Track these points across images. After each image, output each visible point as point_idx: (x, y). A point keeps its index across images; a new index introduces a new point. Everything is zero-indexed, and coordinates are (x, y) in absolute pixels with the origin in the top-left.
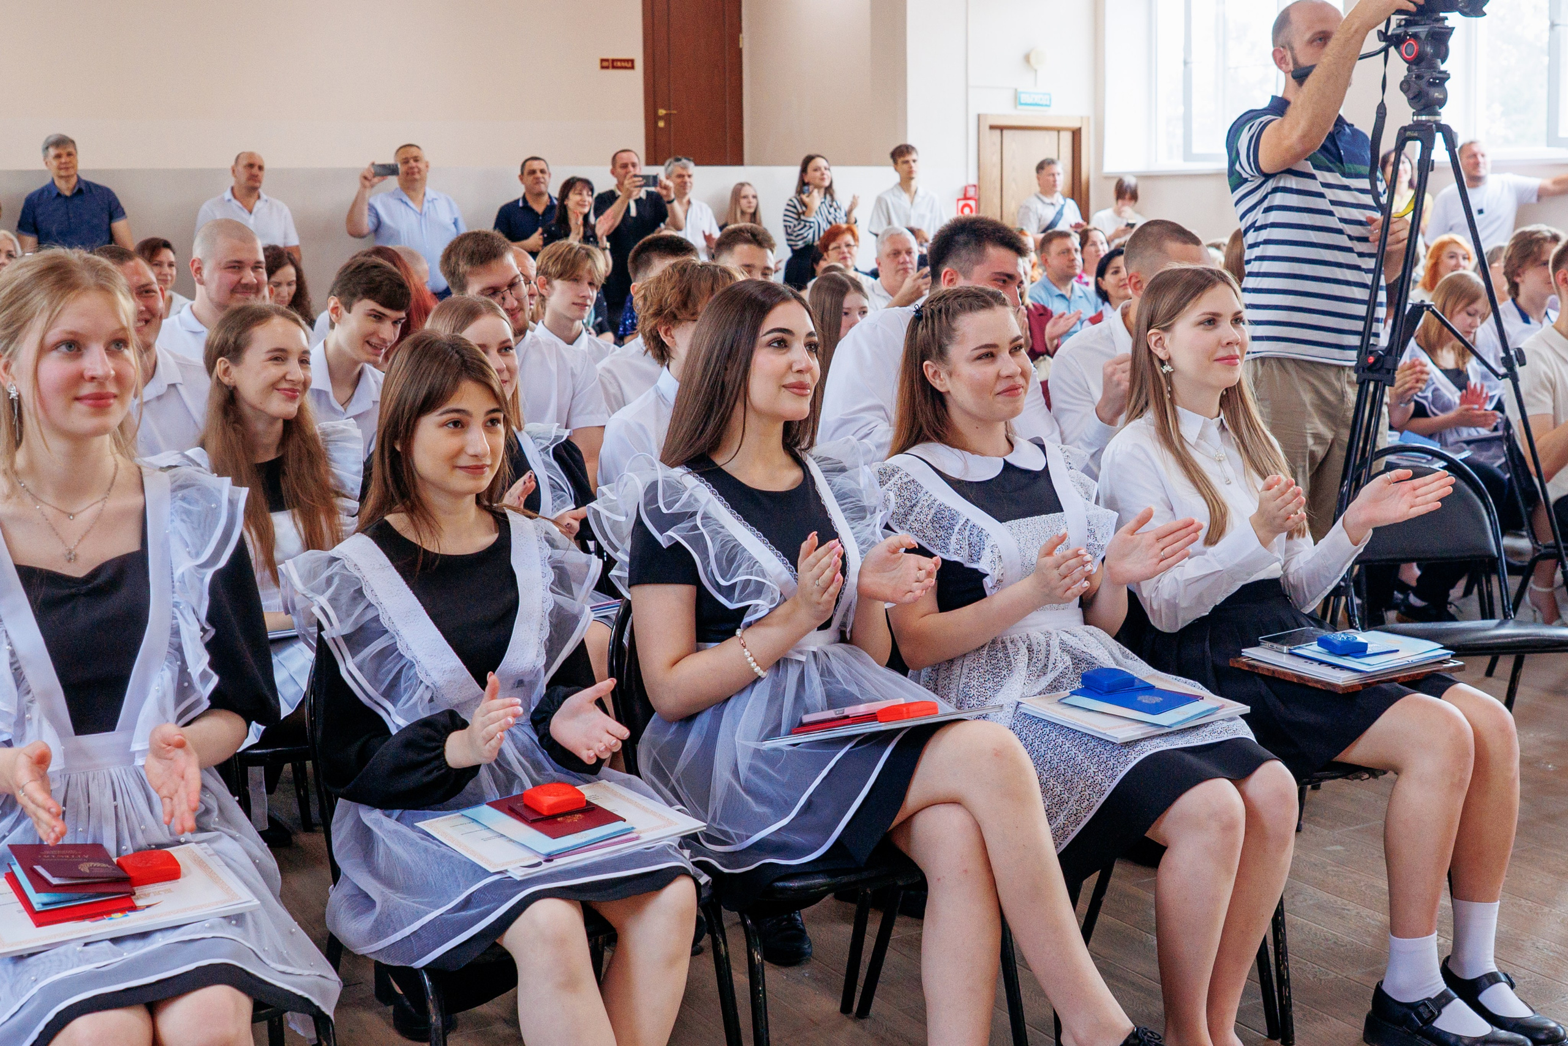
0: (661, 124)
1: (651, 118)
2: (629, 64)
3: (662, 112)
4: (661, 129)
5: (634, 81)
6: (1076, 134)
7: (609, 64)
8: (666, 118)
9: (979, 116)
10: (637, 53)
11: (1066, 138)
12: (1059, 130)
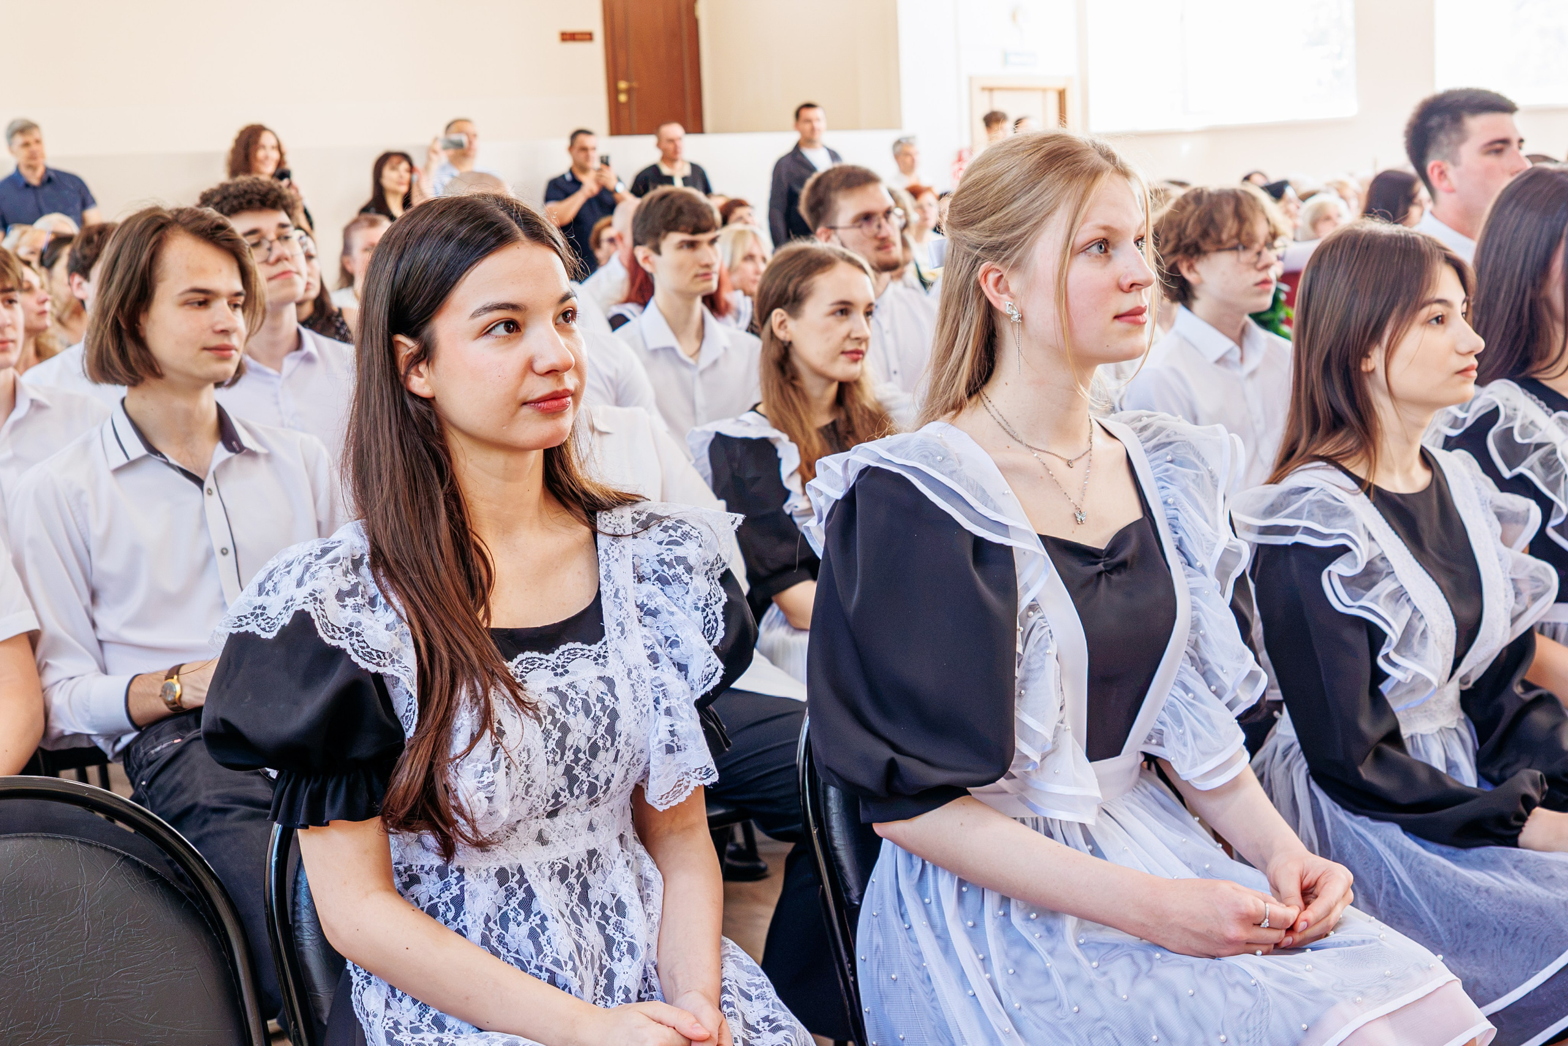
0: (623, 98)
1: (613, 92)
2: (588, 37)
3: (623, 85)
4: (623, 104)
5: (595, 53)
6: (1062, 95)
7: (569, 37)
8: (628, 91)
9: (971, 79)
10: (595, 24)
11: (1053, 100)
12: (1044, 90)
